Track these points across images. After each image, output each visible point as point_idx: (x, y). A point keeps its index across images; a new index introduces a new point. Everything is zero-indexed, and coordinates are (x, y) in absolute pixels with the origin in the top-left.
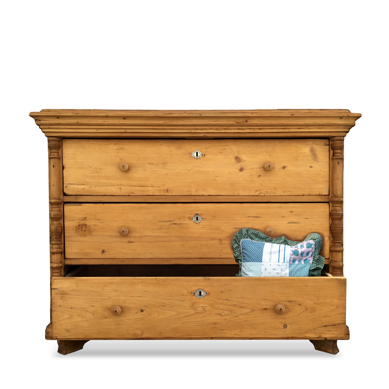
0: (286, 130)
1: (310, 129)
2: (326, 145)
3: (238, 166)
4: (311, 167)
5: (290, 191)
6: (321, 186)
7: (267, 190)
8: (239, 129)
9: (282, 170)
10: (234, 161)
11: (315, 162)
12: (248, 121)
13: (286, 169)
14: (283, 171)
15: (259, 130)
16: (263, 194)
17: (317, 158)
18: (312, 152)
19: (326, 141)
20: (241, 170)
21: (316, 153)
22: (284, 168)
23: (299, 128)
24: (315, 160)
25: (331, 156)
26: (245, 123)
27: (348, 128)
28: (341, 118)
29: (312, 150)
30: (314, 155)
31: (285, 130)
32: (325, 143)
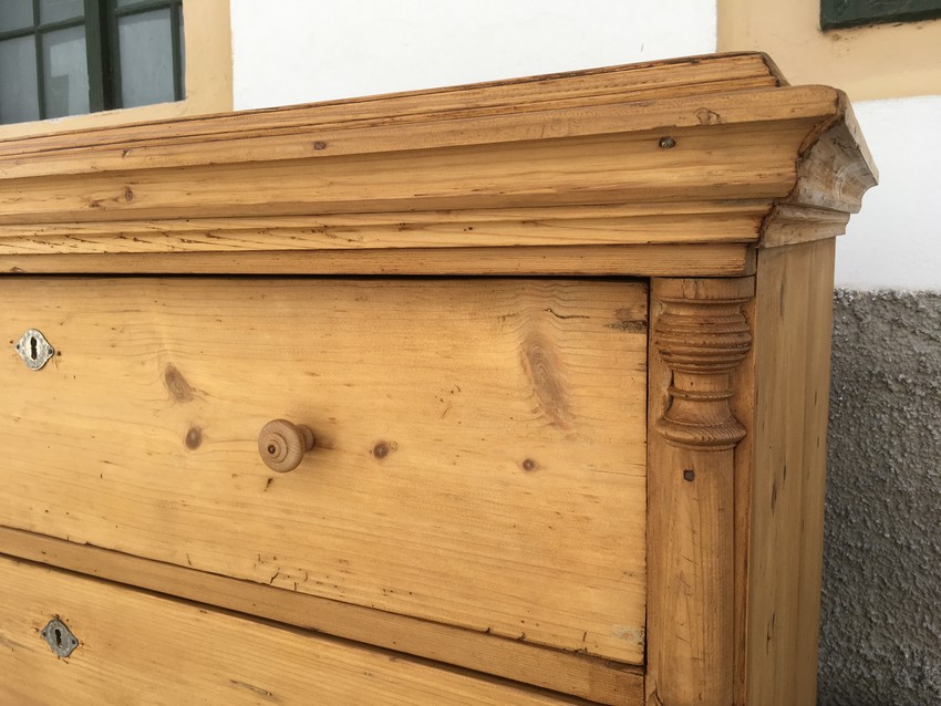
0: (336, 241)
1: (470, 227)
2: (627, 324)
3: (179, 419)
4: (529, 465)
5: (417, 595)
6: (593, 599)
7: (306, 567)
8: (122, 236)
9: (372, 462)
10: (160, 389)
11: (556, 433)
12: (137, 191)
13: (392, 457)
14: (377, 471)
15: (205, 239)
16: (288, 584)
17: (565, 408)
18: (533, 370)
19: (630, 299)
20: (194, 440)
21: (563, 377)
22: (381, 451)
23: (404, 227)
24: (552, 424)
25: (658, 411)
26: (124, 204)
27: (751, 216)
28: (665, 139)
29: (537, 358)
30: (550, 393)
31: (332, 240)
32: (619, 311)
